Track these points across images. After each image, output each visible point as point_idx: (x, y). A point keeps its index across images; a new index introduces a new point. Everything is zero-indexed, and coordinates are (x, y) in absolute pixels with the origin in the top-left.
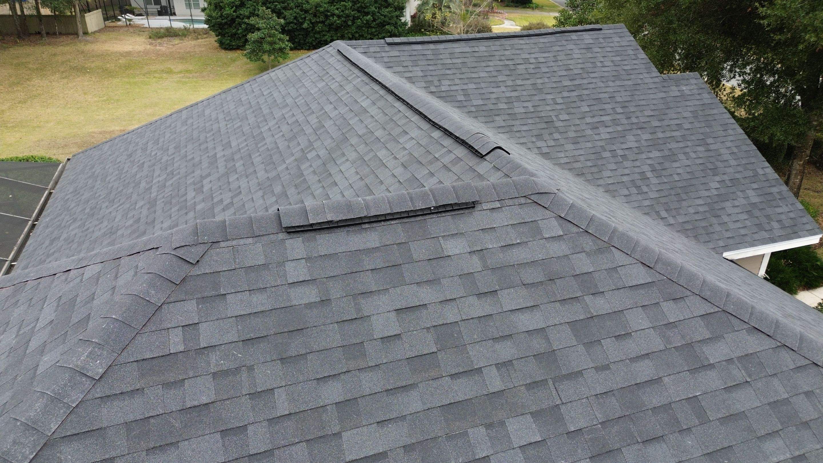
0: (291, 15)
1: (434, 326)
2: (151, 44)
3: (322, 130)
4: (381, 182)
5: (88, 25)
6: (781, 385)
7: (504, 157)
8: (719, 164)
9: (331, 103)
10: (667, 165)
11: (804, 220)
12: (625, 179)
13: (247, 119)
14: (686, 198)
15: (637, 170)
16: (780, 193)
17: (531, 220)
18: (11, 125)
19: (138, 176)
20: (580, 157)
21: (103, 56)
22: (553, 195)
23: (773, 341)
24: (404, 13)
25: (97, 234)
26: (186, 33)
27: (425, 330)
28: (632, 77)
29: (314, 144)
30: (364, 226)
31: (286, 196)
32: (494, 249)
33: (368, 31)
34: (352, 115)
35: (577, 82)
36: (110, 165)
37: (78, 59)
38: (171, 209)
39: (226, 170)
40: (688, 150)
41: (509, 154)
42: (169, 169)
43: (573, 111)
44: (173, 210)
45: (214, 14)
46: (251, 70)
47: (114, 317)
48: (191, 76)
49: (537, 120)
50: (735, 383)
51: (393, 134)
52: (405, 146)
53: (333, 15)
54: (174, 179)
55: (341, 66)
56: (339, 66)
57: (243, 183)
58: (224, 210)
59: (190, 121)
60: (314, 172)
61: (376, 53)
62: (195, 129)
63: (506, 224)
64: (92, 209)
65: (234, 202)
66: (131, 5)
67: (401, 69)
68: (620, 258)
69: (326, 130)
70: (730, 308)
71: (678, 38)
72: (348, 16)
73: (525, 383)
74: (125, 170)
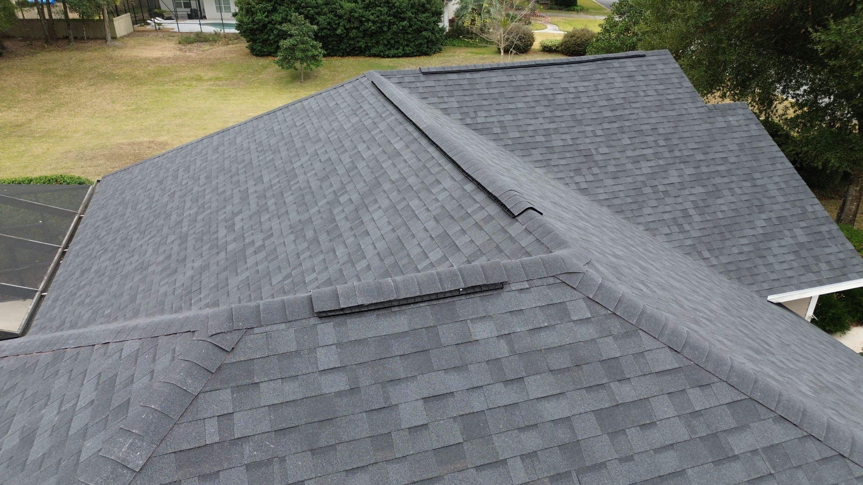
0: (325, 20)
1: (461, 416)
2: (180, 50)
3: (355, 172)
4: (413, 236)
5: (116, 30)
6: (805, 477)
7: (536, 220)
8: (766, 201)
9: (364, 142)
10: (710, 201)
11: (855, 261)
12: (666, 216)
13: (280, 152)
14: (730, 236)
15: (679, 207)
16: (829, 232)
17: (559, 301)
18: (39, 135)
19: (169, 206)
20: (620, 192)
21: (131, 62)
22: (582, 275)
23: (799, 430)
24: (442, 19)
25: (129, 268)
26: (216, 38)
27: (452, 420)
28: (677, 107)
29: (346, 186)
30: (394, 309)
31: (318, 242)
32: (521, 333)
33: (404, 37)
34: (385, 157)
35: (617, 113)
36: (141, 191)
37: (106, 66)
38: (202, 246)
39: (258, 208)
40: (733, 185)
41: (541, 214)
42: (201, 202)
43: (613, 143)
44: (204, 248)
45: (245, 20)
46: (283, 78)
47: (153, 407)
48: (221, 83)
49: (576, 154)
50: (759, 476)
51: (425, 182)
52: (438, 197)
53: (368, 20)
54: (206, 213)
55: (375, 100)
56: (372, 100)
57: (275, 224)
58: (255, 253)
59: (221, 149)
60: (346, 218)
61: (411, 84)
62: (227, 158)
63: (534, 306)
64: (122, 240)
65: (266, 245)
66: (160, 8)
67: (436, 100)
68: (647, 342)
69: (359, 172)
70: (757, 396)
71: (727, 58)
72: (383, 22)
73: (549, 475)
74: (155, 199)
